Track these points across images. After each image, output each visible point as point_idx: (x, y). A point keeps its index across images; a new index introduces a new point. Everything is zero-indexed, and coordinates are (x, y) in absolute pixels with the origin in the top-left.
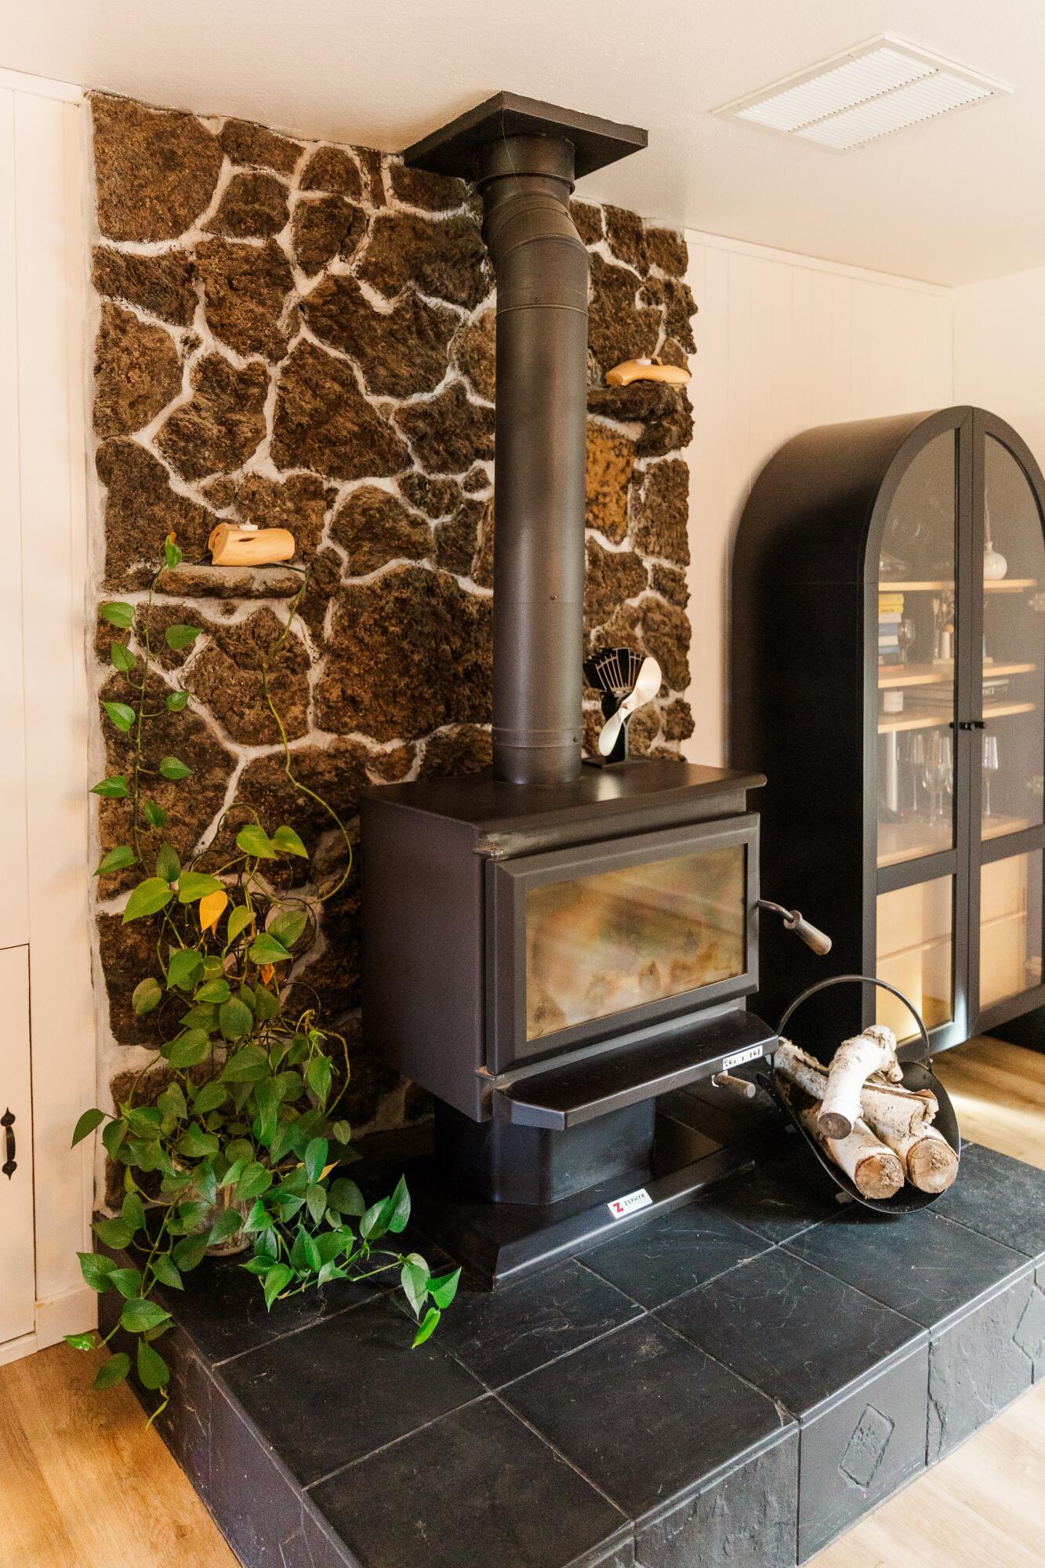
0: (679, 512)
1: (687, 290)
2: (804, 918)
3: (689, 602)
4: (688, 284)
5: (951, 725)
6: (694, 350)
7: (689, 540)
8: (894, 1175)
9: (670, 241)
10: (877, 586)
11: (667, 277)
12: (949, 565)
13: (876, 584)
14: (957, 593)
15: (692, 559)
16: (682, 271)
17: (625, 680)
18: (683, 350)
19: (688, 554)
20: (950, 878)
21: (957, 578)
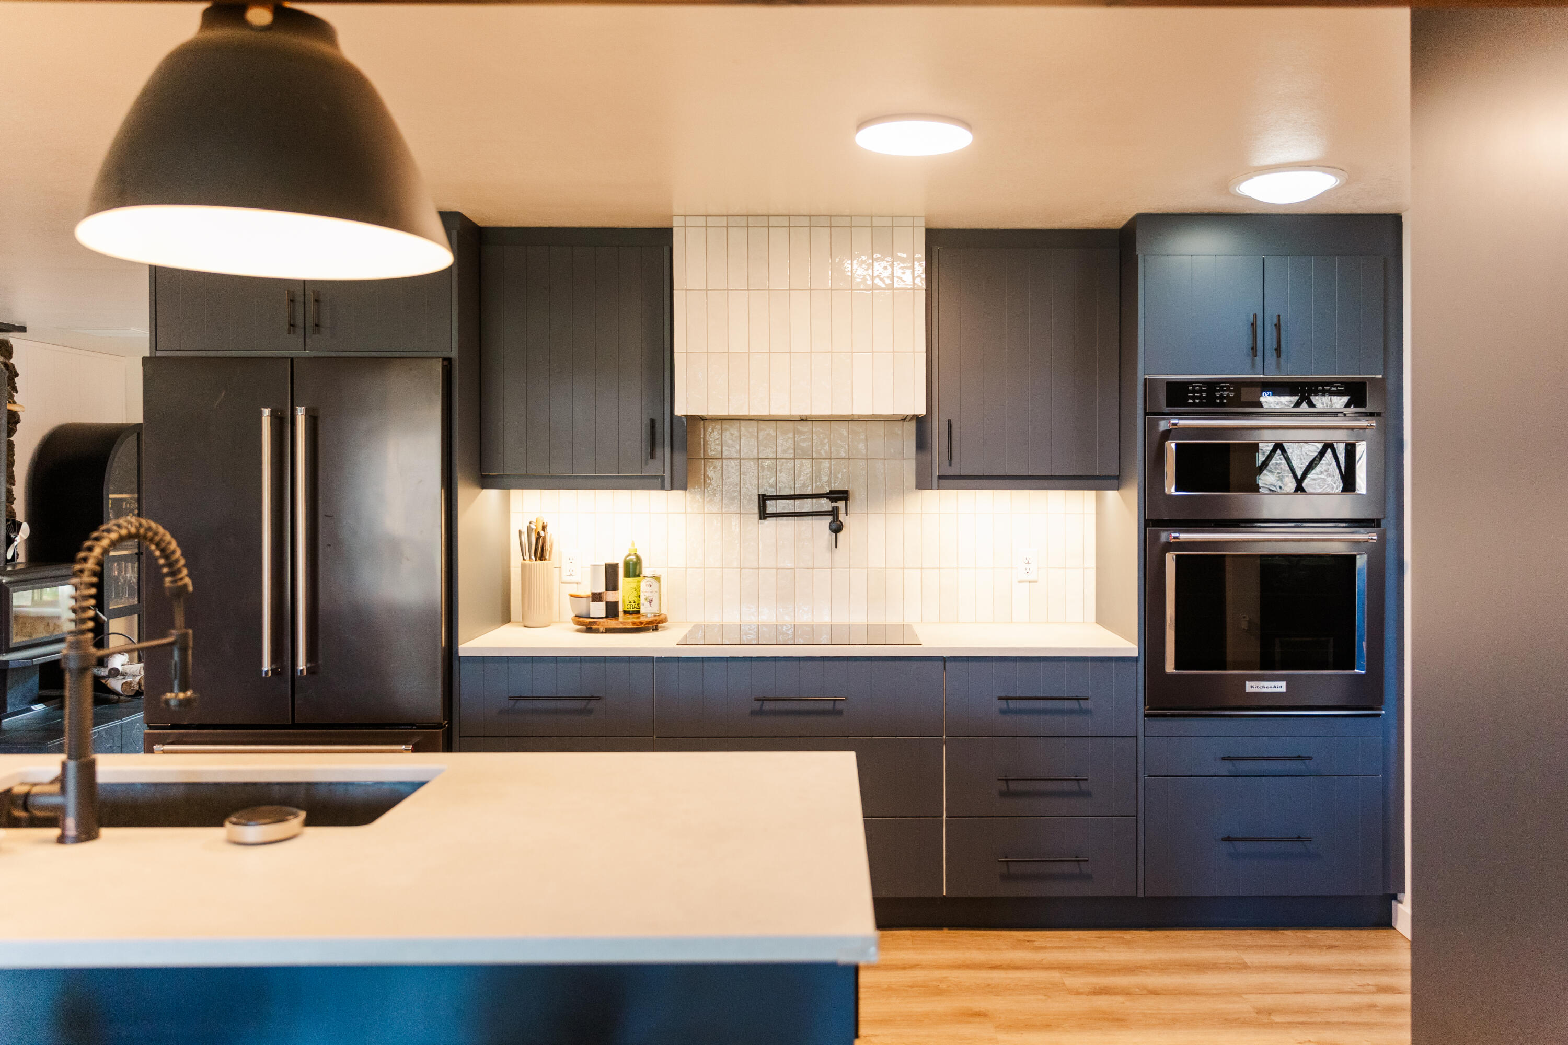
0: (11, 462)
1: (13, 366)
2: (98, 610)
3: (15, 502)
4: (14, 363)
5: (136, 554)
6: (17, 392)
7: (15, 474)
8: (135, 686)
9: (6, 345)
10: (109, 496)
11: (5, 361)
12: (135, 486)
13: (108, 495)
14: (139, 500)
15: (16, 483)
16: (11, 358)
17: (15, 531)
18: (12, 392)
19: (15, 481)
20: (136, 616)
21: (139, 492)
